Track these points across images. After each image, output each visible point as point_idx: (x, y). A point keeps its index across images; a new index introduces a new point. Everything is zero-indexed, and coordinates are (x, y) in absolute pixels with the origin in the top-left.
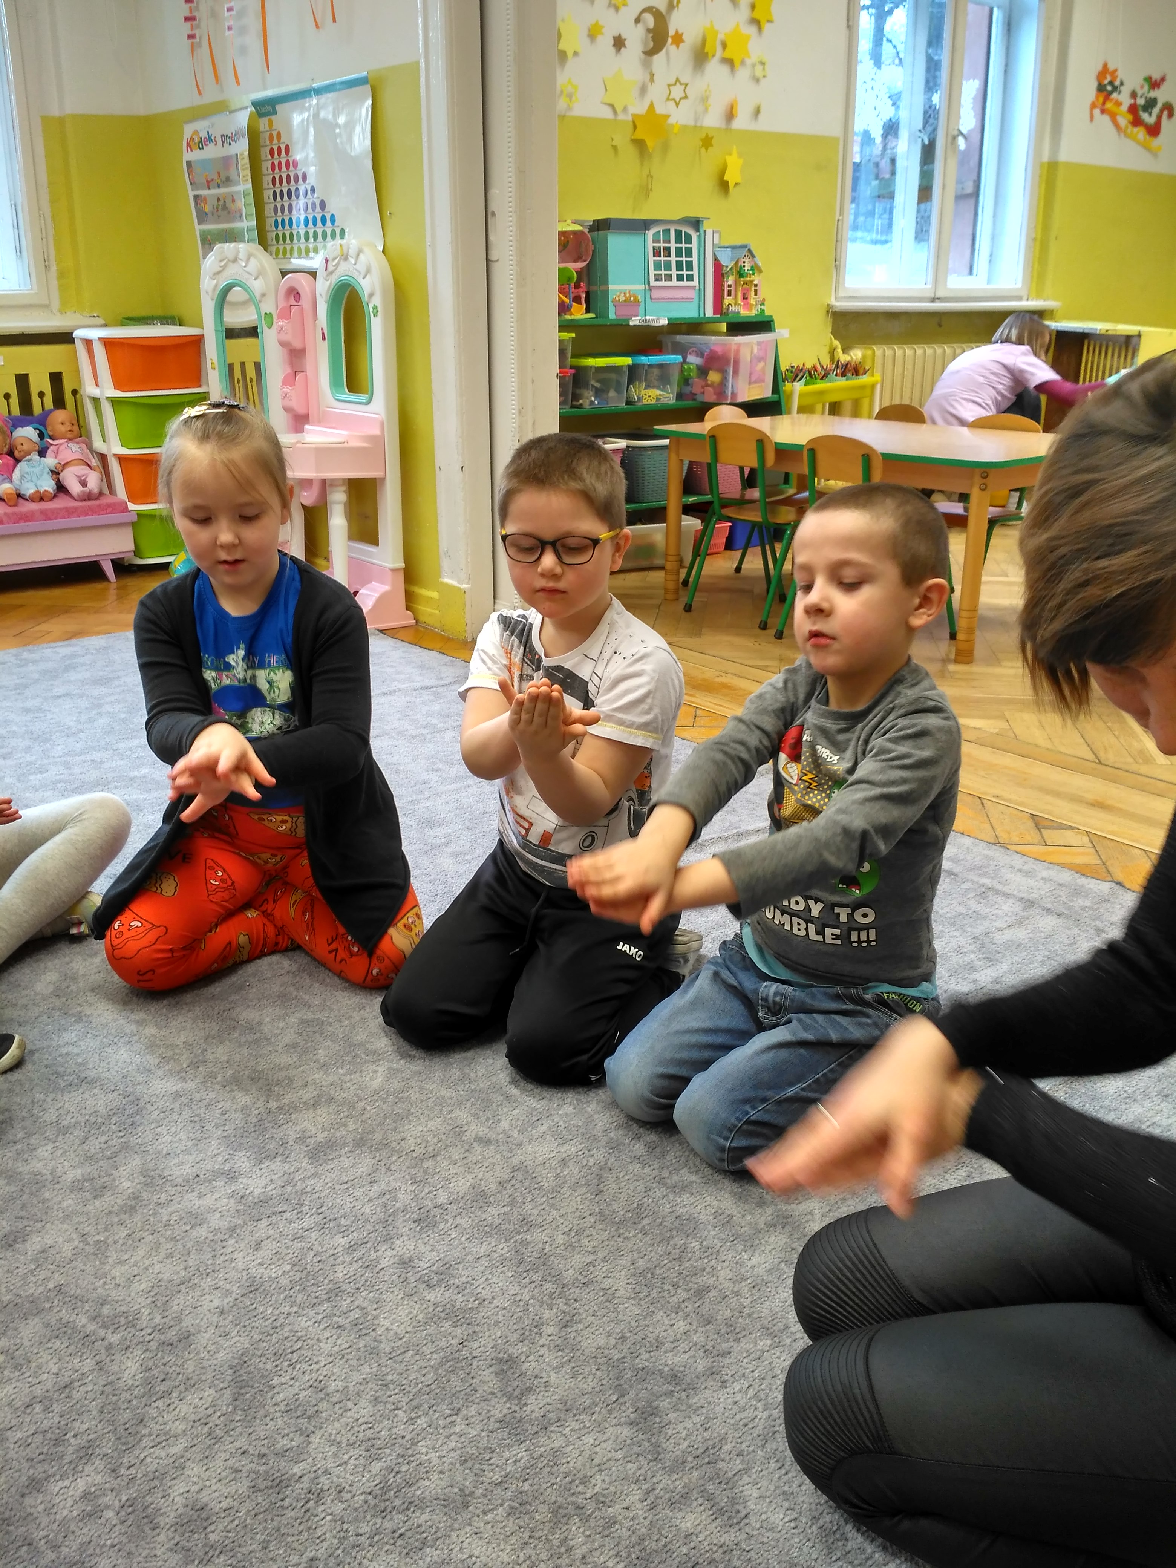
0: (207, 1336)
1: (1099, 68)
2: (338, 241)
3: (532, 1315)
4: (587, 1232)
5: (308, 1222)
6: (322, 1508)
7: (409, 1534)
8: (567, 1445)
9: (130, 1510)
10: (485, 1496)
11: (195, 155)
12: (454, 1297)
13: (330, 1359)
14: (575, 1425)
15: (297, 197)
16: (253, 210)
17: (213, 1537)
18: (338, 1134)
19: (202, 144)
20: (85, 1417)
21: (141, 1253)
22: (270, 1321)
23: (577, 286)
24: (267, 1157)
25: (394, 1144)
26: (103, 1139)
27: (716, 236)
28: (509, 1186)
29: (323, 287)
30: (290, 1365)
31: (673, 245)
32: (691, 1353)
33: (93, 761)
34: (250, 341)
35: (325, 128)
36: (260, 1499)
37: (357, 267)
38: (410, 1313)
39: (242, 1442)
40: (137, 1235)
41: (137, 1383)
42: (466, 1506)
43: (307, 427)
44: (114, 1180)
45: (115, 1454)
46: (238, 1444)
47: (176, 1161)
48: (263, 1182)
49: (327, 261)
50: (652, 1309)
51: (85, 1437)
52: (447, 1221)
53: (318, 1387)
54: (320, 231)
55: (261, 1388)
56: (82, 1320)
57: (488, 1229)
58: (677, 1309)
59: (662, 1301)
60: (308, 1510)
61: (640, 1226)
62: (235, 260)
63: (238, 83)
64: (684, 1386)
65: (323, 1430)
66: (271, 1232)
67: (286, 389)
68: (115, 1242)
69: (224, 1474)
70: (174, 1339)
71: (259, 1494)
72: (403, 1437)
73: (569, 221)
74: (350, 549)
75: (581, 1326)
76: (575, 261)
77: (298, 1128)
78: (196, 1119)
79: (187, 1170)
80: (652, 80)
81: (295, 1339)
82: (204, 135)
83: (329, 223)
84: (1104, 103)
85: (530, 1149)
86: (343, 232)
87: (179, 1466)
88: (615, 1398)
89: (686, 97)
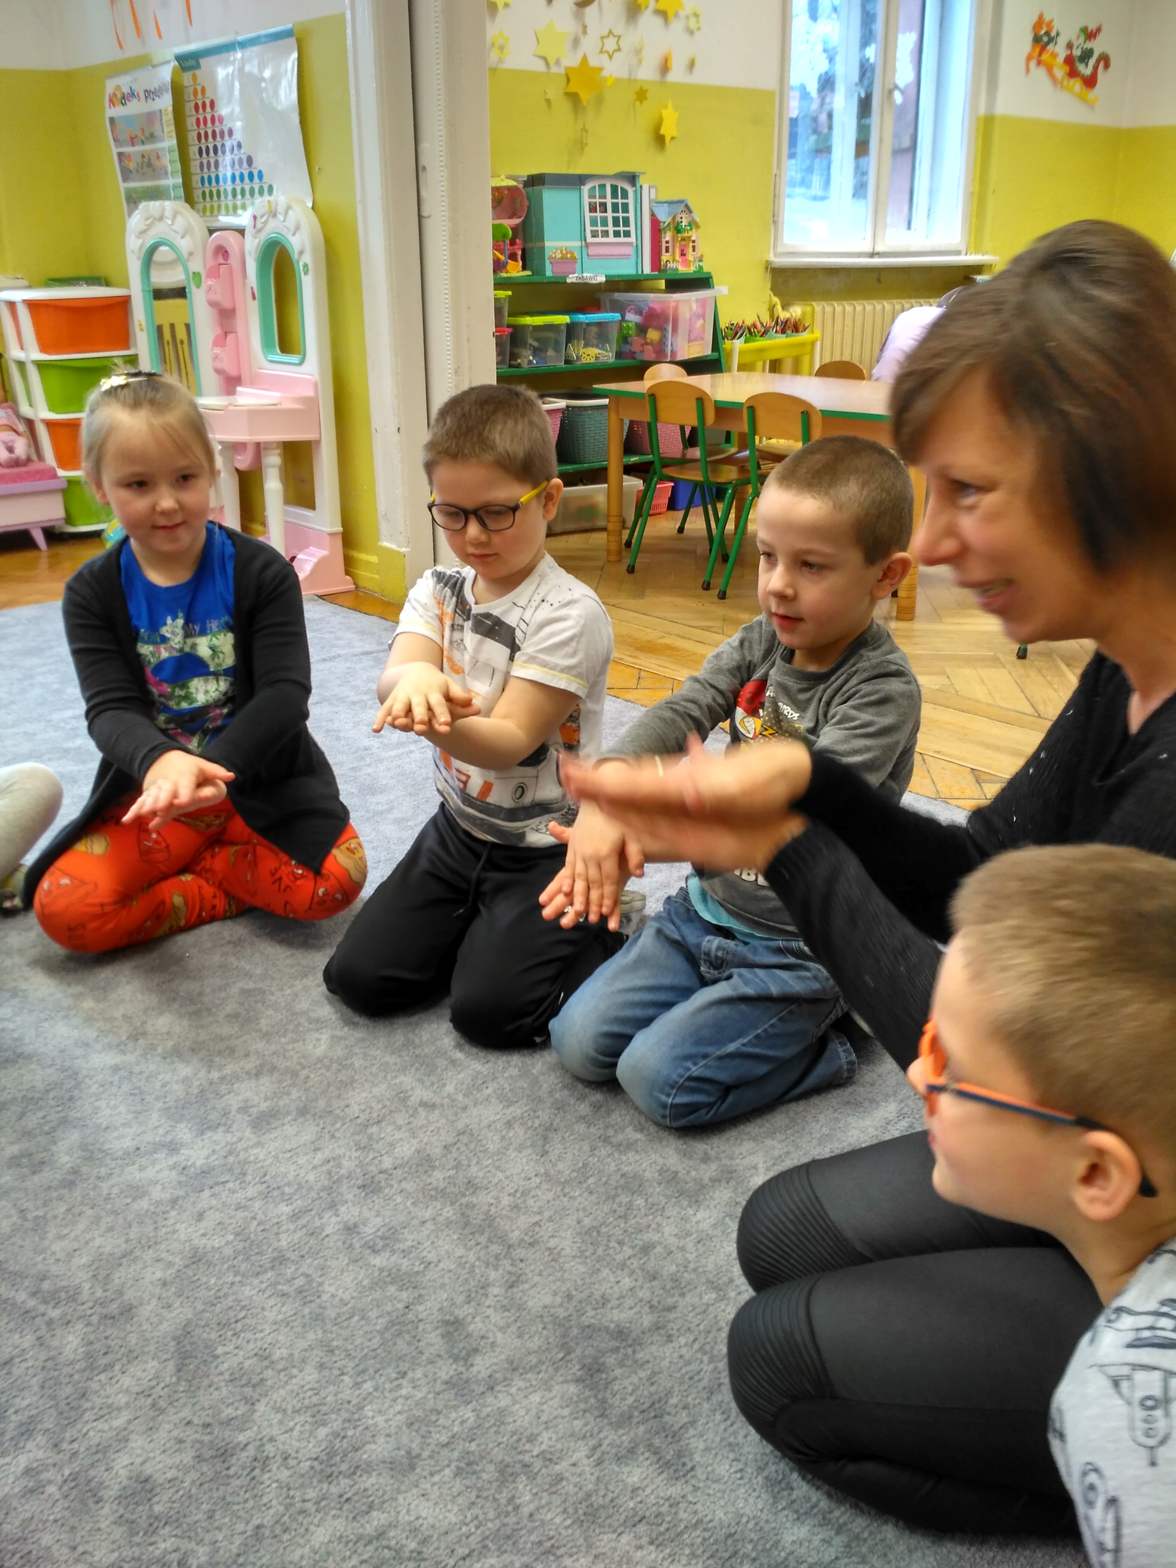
0: (149, 1308)
1: (1035, 19)
2: (266, 197)
3: (478, 1277)
4: (533, 1193)
5: (251, 1191)
6: (267, 1476)
7: (356, 1498)
8: (514, 1404)
9: (73, 1484)
10: (431, 1457)
11: (117, 111)
12: (400, 1261)
13: (275, 1327)
14: (522, 1384)
15: (224, 153)
16: (178, 166)
17: (157, 1509)
18: (281, 1103)
19: (124, 99)
20: (26, 1393)
21: (81, 1226)
22: (213, 1292)
23: (513, 243)
24: (209, 1128)
25: (338, 1112)
26: (41, 1114)
27: (653, 191)
28: (454, 1149)
29: (252, 245)
30: (234, 1335)
31: (609, 201)
32: (637, 1309)
33: (26, 733)
34: (178, 302)
35: (250, 83)
36: (205, 1469)
37: (286, 224)
38: (355, 1278)
39: (186, 1413)
40: (76, 1210)
41: (78, 1358)
42: (412, 1467)
43: (239, 389)
44: (53, 1155)
45: (57, 1429)
46: (182, 1415)
47: (116, 1134)
48: (205, 1152)
49: (255, 218)
50: (598, 1266)
51: (27, 1414)
52: (392, 1186)
53: (263, 1356)
54: (247, 188)
55: (206, 1357)
56: (22, 1296)
57: (433, 1193)
58: (623, 1266)
59: (608, 1259)
60: (254, 1478)
61: (585, 1185)
62: (161, 219)
63: (160, 36)
64: (630, 1342)
65: (268, 1399)
66: (214, 1202)
67: (217, 350)
68: (55, 1217)
69: (168, 1445)
70: (116, 1312)
71: (204, 1464)
72: (349, 1402)
73: (503, 177)
74: (286, 514)
75: (527, 1286)
76: (510, 217)
77: (240, 1098)
78: (136, 1091)
79: (127, 1143)
80: (585, 32)
81: (238, 1308)
82: (126, 90)
83: (256, 179)
84: (1040, 54)
85: (475, 1112)
86: (271, 189)
87: (122, 1438)
88: (561, 1355)
89: (619, 50)
